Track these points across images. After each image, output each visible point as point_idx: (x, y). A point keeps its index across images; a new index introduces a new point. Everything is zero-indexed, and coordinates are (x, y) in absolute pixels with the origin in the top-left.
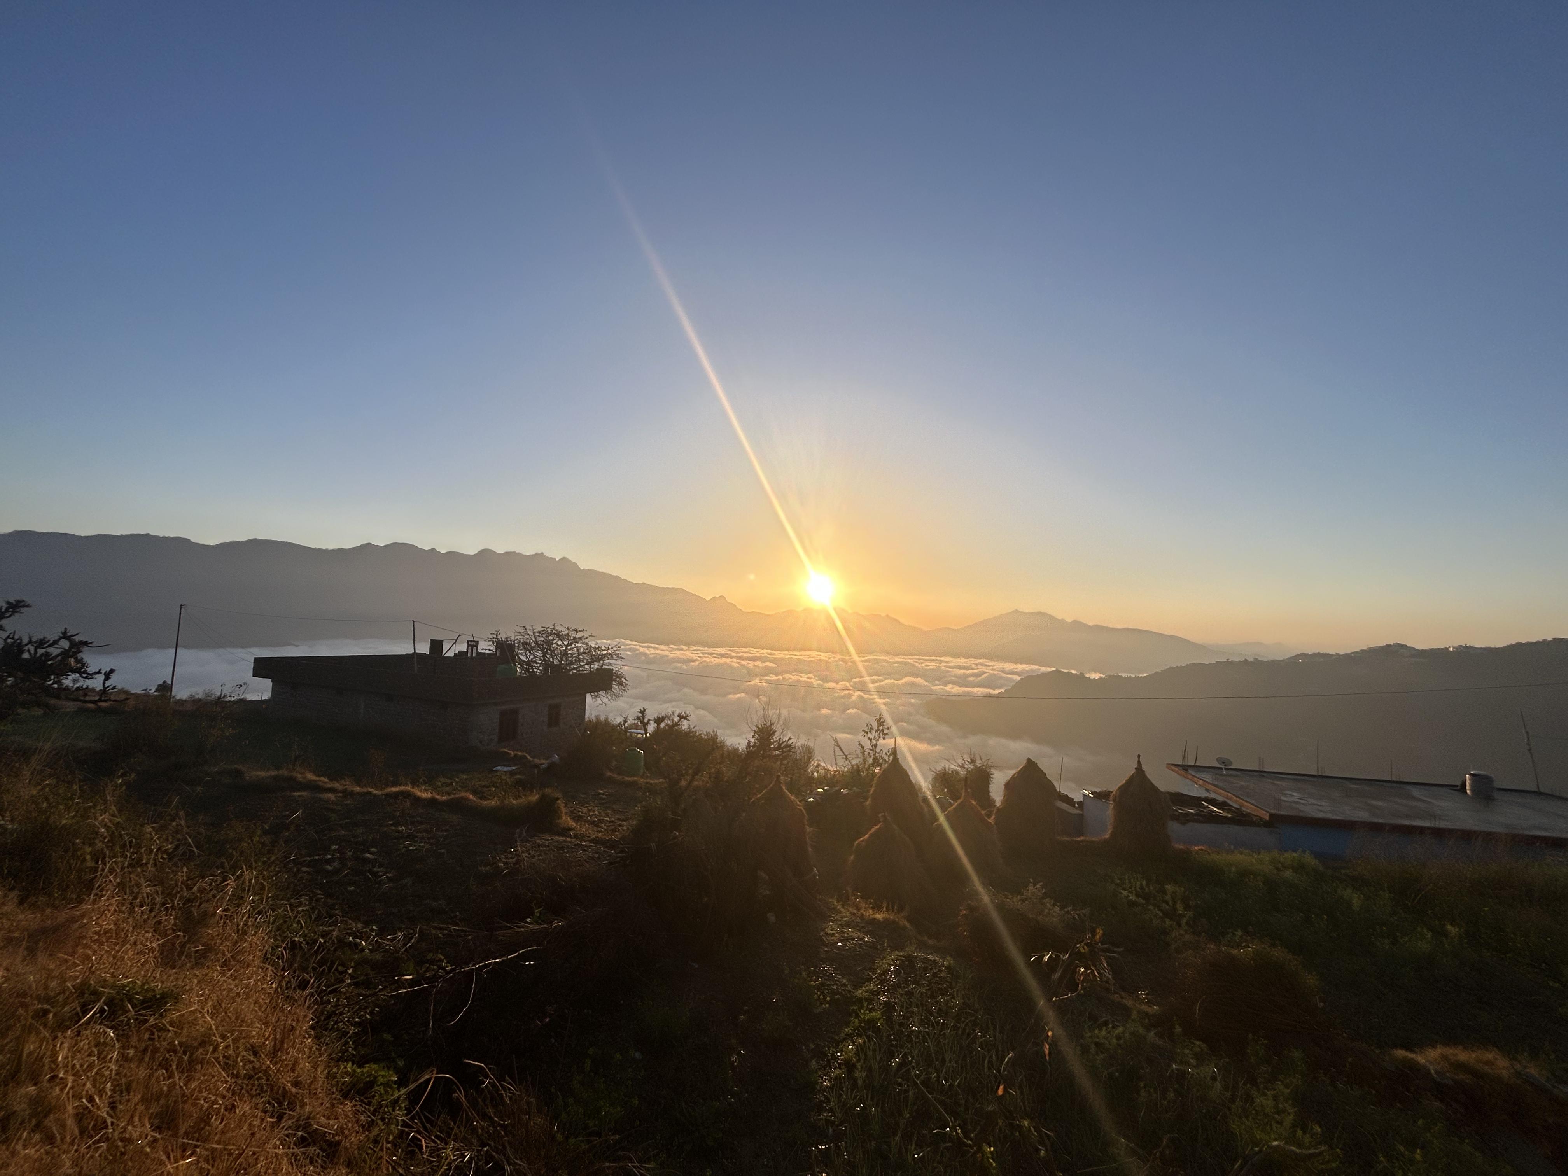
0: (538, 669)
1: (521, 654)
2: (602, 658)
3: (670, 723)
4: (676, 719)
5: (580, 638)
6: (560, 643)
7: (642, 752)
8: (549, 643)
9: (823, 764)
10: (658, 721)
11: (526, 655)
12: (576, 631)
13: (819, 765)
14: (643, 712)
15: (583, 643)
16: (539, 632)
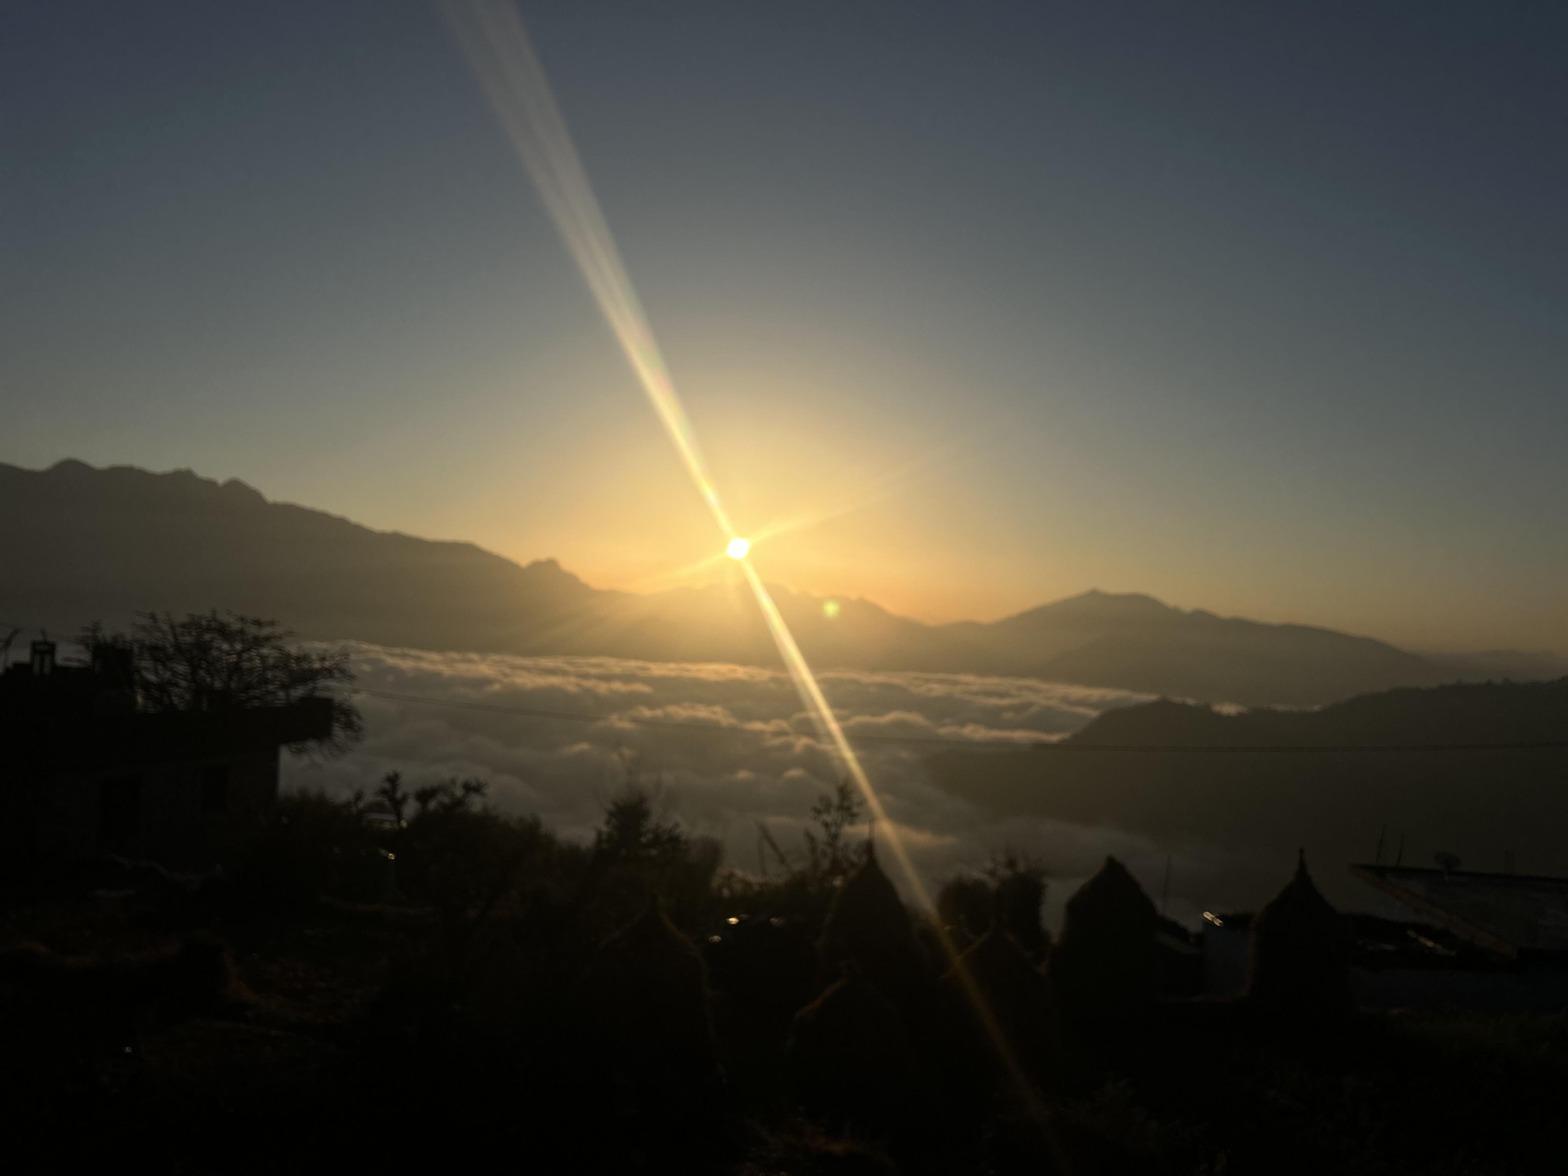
0: (180, 698)
1: (146, 669)
2: (312, 675)
3: (446, 800)
4: (459, 792)
5: (267, 639)
6: (225, 647)
7: (392, 856)
8: (204, 648)
9: (739, 873)
10: (424, 796)
11: (156, 673)
12: (258, 623)
13: (731, 876)
14: (393, 780)
15: (275, 648)
16: (183, 626)
